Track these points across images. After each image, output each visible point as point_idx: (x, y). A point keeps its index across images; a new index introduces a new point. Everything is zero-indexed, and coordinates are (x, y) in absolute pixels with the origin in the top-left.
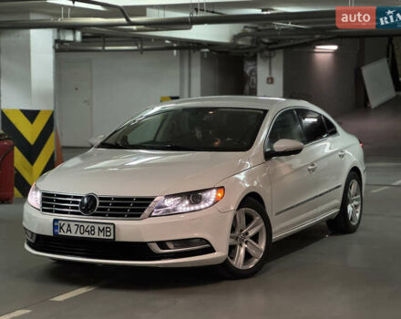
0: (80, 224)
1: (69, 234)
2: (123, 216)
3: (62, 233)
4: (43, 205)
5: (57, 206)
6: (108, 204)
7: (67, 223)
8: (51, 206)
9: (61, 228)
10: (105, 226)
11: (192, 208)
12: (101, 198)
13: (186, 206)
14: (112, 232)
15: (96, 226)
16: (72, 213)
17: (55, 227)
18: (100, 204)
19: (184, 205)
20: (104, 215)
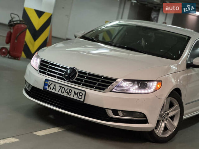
0: (63, 86)
1: (54, 91)
2: (93, 87)
3: (49, 89)
4: (40, 68)
5: (49, 71)
6: (84, 77)
7: (54, 84)
8: (46, 70)
9: (49, 86)
10: (80, 91)
11: (140, 91)
12: (80, 72)
13: (136, 89)
14: (83, 96)
15: (73, 90)
16: (58, 78)
17: (45, 84)
18: (79, 76)
19: (134, 88)
20: (80, 84)
